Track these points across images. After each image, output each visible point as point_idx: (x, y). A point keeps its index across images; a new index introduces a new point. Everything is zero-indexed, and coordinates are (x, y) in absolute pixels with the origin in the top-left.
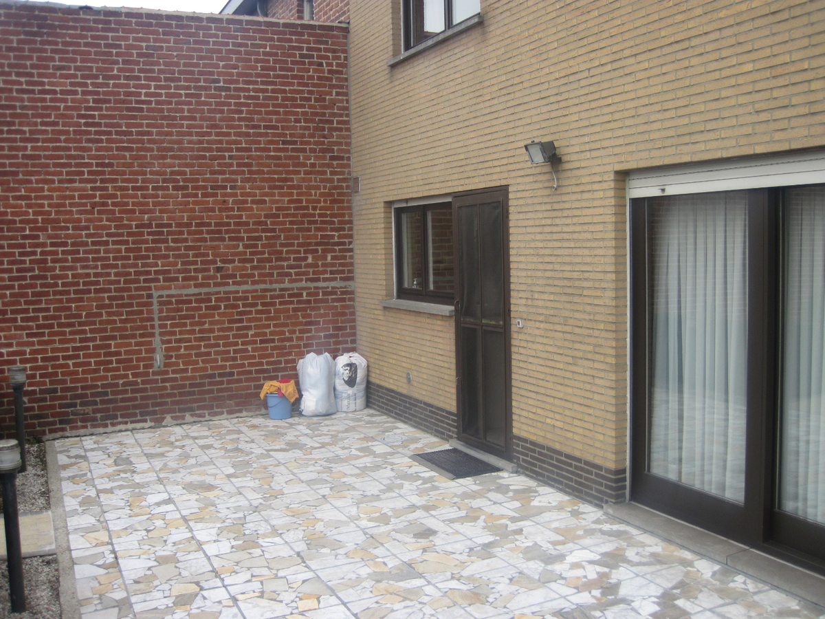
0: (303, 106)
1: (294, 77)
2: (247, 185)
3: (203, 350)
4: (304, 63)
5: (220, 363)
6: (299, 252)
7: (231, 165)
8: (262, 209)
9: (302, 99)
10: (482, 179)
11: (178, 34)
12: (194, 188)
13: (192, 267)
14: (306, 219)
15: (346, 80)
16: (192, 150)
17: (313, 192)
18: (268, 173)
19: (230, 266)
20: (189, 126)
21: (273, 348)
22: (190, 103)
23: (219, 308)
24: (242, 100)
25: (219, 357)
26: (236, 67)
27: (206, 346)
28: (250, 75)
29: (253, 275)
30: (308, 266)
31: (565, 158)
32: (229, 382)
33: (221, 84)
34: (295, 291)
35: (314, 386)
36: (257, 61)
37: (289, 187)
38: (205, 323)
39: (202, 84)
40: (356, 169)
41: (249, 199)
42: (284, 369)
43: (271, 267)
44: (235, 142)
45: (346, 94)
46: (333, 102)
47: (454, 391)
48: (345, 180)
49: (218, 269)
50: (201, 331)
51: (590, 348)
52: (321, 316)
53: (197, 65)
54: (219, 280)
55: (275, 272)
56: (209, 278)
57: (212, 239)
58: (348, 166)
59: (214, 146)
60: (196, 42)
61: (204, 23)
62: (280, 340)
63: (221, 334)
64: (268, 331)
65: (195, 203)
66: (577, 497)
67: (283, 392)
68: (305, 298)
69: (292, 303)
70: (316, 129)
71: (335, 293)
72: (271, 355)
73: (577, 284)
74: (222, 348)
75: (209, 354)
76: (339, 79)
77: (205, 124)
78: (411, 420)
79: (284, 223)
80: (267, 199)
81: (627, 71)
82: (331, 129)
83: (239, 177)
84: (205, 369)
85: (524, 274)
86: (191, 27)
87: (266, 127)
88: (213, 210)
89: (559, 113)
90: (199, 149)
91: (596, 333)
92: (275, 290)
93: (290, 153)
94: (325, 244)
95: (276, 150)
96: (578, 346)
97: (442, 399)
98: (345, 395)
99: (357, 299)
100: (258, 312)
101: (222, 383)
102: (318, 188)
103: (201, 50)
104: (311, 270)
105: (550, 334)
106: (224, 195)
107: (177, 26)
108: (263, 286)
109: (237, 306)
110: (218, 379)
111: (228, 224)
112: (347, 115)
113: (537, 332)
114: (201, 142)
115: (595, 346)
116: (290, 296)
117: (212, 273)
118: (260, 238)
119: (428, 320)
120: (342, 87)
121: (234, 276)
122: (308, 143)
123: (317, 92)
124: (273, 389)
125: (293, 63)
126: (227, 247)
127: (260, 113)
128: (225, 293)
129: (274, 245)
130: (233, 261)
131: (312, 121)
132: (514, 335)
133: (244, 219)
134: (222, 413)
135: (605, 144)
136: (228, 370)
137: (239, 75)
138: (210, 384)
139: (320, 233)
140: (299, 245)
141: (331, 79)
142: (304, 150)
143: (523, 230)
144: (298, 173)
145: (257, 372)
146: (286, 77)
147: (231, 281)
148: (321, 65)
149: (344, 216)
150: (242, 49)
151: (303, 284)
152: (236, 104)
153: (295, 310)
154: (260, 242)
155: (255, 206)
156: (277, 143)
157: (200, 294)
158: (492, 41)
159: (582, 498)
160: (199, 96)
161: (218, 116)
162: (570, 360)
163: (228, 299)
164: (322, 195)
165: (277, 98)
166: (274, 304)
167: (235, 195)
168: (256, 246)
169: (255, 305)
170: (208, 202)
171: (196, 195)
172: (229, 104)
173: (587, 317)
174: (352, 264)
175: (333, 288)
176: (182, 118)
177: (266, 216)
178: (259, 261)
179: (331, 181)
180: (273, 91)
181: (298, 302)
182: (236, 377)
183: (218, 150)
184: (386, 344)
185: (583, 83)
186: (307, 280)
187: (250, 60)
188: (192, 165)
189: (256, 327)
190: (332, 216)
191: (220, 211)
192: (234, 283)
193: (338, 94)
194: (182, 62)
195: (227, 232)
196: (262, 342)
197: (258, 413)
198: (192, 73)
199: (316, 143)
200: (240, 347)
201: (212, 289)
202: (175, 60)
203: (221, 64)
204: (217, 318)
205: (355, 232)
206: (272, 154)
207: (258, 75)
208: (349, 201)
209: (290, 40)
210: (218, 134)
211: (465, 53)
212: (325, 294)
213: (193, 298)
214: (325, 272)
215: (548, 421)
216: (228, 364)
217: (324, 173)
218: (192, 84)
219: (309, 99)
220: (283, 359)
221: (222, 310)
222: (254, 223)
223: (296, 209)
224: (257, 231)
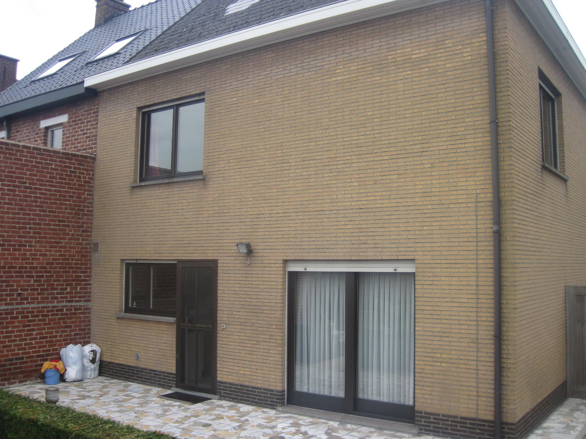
0: (69, 201)
1: (66, 183)
2: (38, 245)
3: (7, 343)
4: (71, 176)
5: (16, 352)
6: (63, 285)
7: (30, 233)
8: (45, 260)
9: (70, 196)
10: (200, 255)
11: (5, 153)
12: (9, 245)
13: (4, 293)
14: (68, 266)
15: (92, 187)
16: (9, 222)
17: (72, 250)
18: (50, 238)
19: (26, 292)
20: (8, 208)
21: (47, 342)
22: (9, 195)
23: (18, 318)
24: (38, 195)
25: (16, 348)
26: (36, 175)
27: (9, 342)
28: (42, 181)
29: (38, 298)
30: (67, 293)
31: (254, 251)
32: (21, 363)
33: (28, 185)
34: (60, 308)
35: (75, 364)
36: (48, 173)
37: (60, 247)
38: (9, 327)
39: (17, 184)
40: (95, 238)
41: (39, 253)
42: (52, 355)
43: (48, 294)
44: (33, 219)
45: (92, 195)
46: (85, 199)
47: (174, 362)
48: (89, 244)
49: (19, 295)
50: (7, 332)
51: (268, 337)
52: (73, 322)
53: (15, 173)
54: (19, 301)
55: (50, 296)
56: (14, 300)
57: (17, 277)
58: (90, 236)
59: (21, 221)
60: (15, 159)
61: (21, 148)
62: (51, 337)
63: (18, 333)
64: (44, 331)
65: (9, 254)
66: (259, 406)
67: (58, 367)
68: (65, 312)
69: (58, 315)
70: (76, 214)
71: (81, 309)
72: (45, 346)
73: (260, 308)
74: (18, 343)
75: (10, 346)
76: (89, 186)
77: (17, 207)
78: (138, 380)
79: (56, 268)
80: (48, 253)
81: (291, 218)
82: (84, 215)
83: (34, 240)
84: (7, 355)
85: (227, 302)
86: (13, 150)
87: (50, 212)
88: (18, 259)
89: (252, 230)
90: (13, 223)
91: (271, 330)
92: (49, 307)
93: (61, 227)
94: (77, 280)
95: (54, 225)
96: (259, 336)
97: (165, 366)
98: (89, 369)
99: (92, 313)
100: (39, 320)
101: (16, 364)
102: (75, 248)
103: (17, 164)
104: (69, 296)
105: (243, 331)
106: (25, 250)
107: (6, 149)
108: (43, 305)
109: (28, 317)
110: (14, 361)
111: (26, 268)
112: (92, 207)
113: (235, 330)
114: (14, 218)
115: (270, 335)
116: (57, 311)
117: (15, 297)
118: (42, 277)
119: (154, 325)
120: (90, 191)
121: (27, 299)
122: (71, 222)
123: (78, 193)
124: (52, 366)
125: (66, 175)
126: (25, 281)
127: (47, 203)
128: (22, 309)
129: (50, 281)
130: (27, 290)
131: (74, 209)
132: (219, 332)
133: (35, 265)
134: (15, 383)
135: (278, 247)
136: (21, 356)
137: (37, 180)
138: (10, 365)
139: (74, 274)
140: (64, 281)
141: (84, 186)
142: (68, 226)
143: (227, 282)
144: (65, 239)
145: (37, 356)
146: (62, 183)
147: (25, 302)
148: (80, 177)
149: (87, 264)
150: (40, 165)
151: (64, 304)
152: (35, 197)
153: (59, 319)
154: (42, 279)
155: (41, 258)
156: (54, 221)
157: (8, 309)
158: (210, 189)
159: (262, 407)
160: (15, 191)
161: (24, 203)
162: (256, 343)
163: (23, 312)
164: (77, 252)
165: (56, 195)
166: (48, 316)
167: (31, 250)
168: (40, 281)
169: (38, 316)
170: (15, 254)
171: (9, 250)
172: (31, 197)
173: (266, 323)
174: (90, 293)
175: (80, 306)
176: (5, 203)
177: (47, 264)
178: (42, 290)
179: (82, 244)
180: (55, 191)
181: (61, 315)
182: (25, 360)
183: (24, 223)
184: (118, 338)
185: (266, 219)
186: (67, 301)
187: (43, 172)
188: (8, 232)
189: (38, 329)
190: (82, 264)
191: (22, 260)
192: (27, 303)
193: (88, 194)
194: (7, 170)
195: (25, 272)
196: (41, 338)
197: (36, 381)
198: (12, 177)
199: (75, 222)
200: (28, 341)
201: (15, 307)
202: (3, 168)
203: (28, 173)
204: (16, 324)
205: (93, 274)
206: (52, 227)
207: (47, 181)
208: (90, 256)
209: (65, 162)
210: (24, 214)
211: (191, 191)
212: (75, 309)
213: (3, 312)
214: (76, 297)
215: (241, 372)
216: (21, 352)
217: (79, 239)
218: (12, 184)
219: (73, 197)
220: (51, 348)
221: (20, 319)
222: (40, 268)
223: (63, 260)
224: (41, 272)
